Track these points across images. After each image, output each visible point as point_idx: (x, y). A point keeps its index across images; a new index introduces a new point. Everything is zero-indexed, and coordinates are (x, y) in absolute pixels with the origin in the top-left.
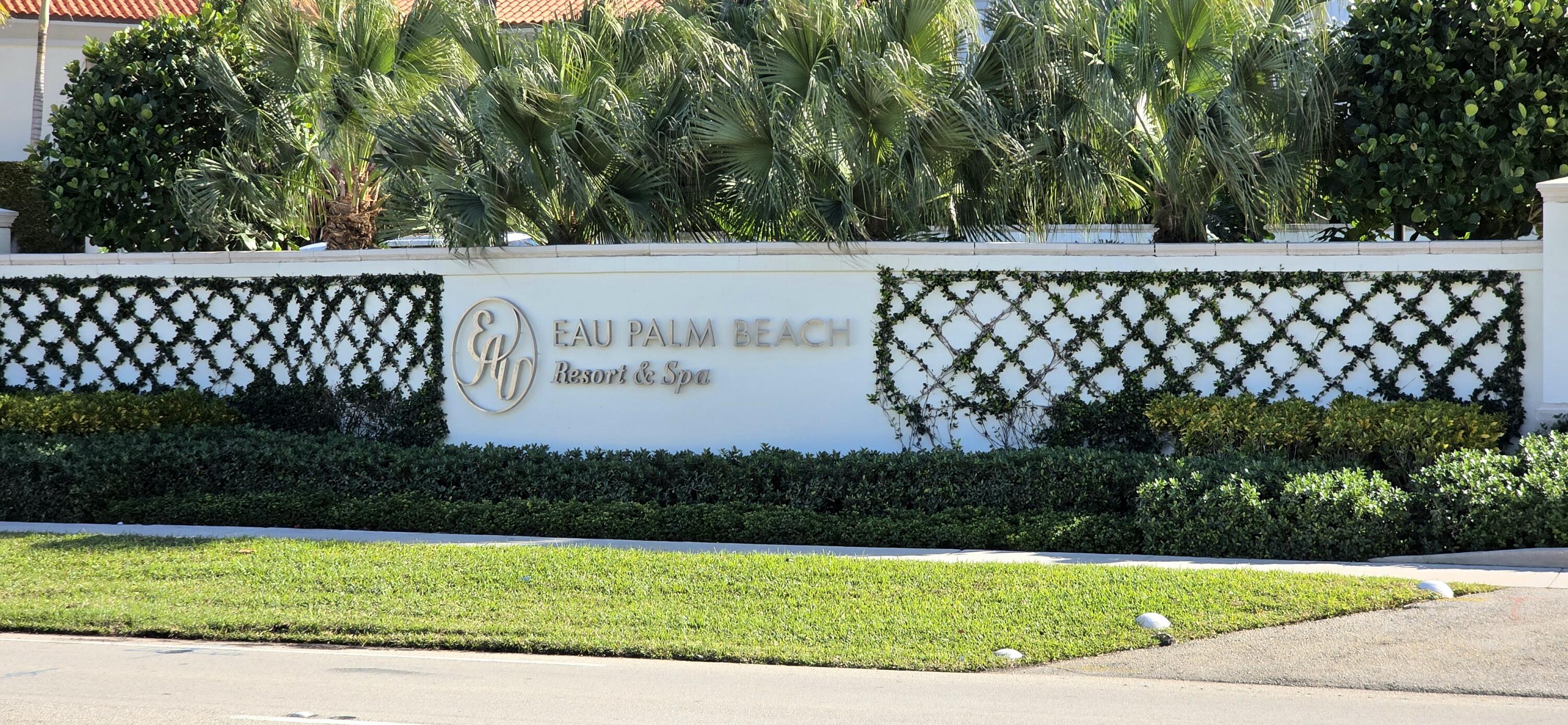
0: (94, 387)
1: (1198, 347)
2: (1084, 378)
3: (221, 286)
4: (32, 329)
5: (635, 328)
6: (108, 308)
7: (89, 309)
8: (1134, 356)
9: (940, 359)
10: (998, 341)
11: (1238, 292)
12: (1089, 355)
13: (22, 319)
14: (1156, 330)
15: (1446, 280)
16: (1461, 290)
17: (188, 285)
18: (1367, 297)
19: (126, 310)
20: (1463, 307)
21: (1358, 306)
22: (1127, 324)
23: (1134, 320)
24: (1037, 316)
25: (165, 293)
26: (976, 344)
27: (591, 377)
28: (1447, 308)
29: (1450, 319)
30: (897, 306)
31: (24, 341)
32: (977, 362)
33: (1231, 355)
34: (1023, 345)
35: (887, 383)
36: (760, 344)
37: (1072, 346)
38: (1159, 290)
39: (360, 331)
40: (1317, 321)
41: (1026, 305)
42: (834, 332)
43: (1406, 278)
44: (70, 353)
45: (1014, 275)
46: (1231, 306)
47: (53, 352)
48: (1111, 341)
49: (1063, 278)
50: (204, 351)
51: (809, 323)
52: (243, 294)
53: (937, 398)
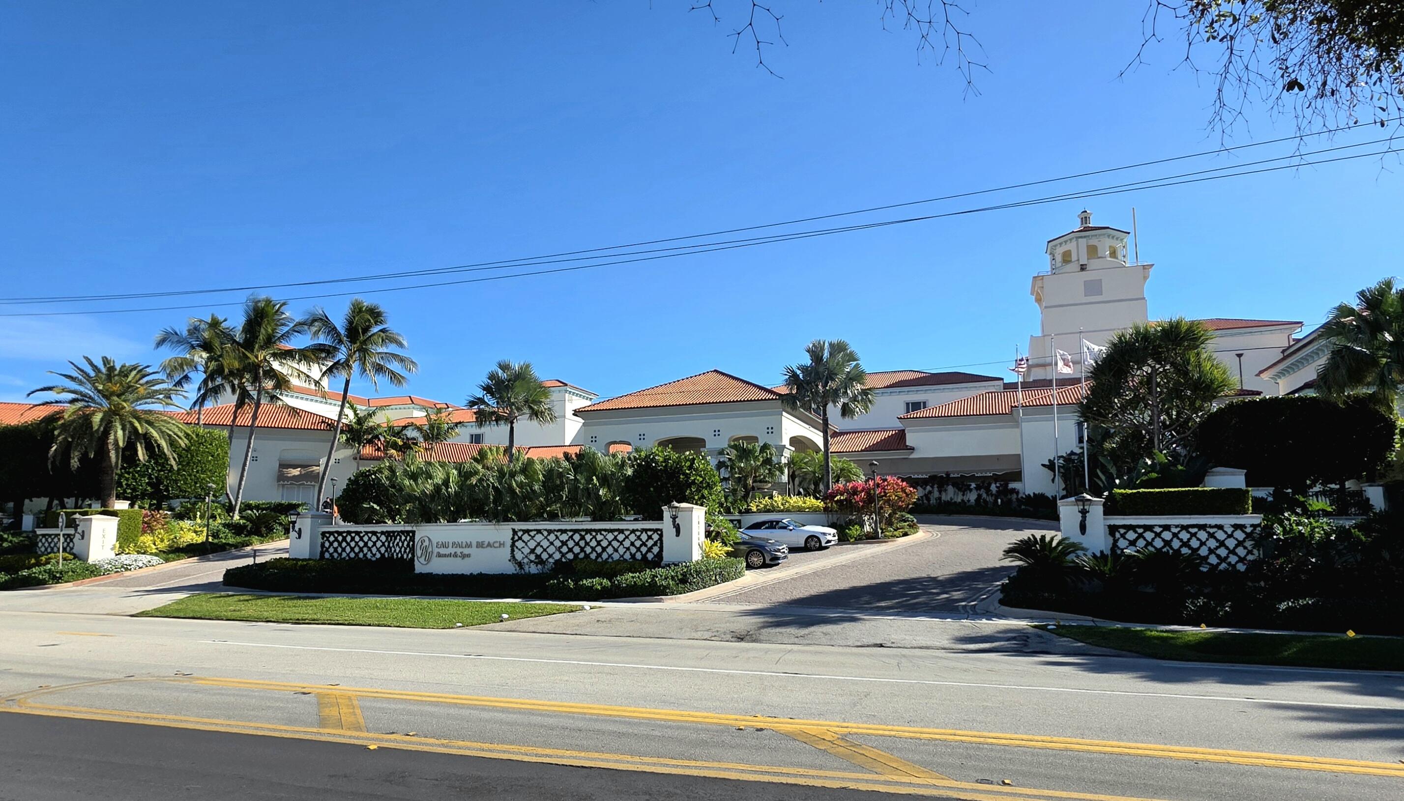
0: (345, 558)
1: (592, 547)
2: (563, 555)
3: (374, 533)
4: (331, 544)
5: (454, 543)
6: (349, 539)
7: (344, 539)
8: (577, 550)
9: (526, 551)
10: (542, 546)
11: (601, 534)
12: (565, 549)
13: (329, 541)
14: (582, 543)
15: (646, 530)
16: (650, 533)
17: (367, 533)
18: (629, 535)
19: (353, 539)
20: (650, 537)
21: (627, 537)
22: (574, 541)
23: (577, 541)
24: (551, 540)
25: (362, 535)
26: (535, 547)
27: (445, 556)
28: (646, 538)
29: (647, 541)
30: (516, 538)
31: (329, 547)
32: (536, 551)
33: (599, 549)
34: (548, 547)
35: (513, 556)
36: (482, 547)
37: (560, 547)
38: (583, 533)
39: (400, 544)
40: (618, 541)
41: (548, 537)
42: (500, 544)
43: (637, 530)
44: (340, 550)
45: (546, 530)
46: (599, 537)
47: (336, 550)
48: (570, 546)
49: (558, 531)
50: (370, 549)
51: (494, 542)
52: (379, 535)
53: (526, 560)
